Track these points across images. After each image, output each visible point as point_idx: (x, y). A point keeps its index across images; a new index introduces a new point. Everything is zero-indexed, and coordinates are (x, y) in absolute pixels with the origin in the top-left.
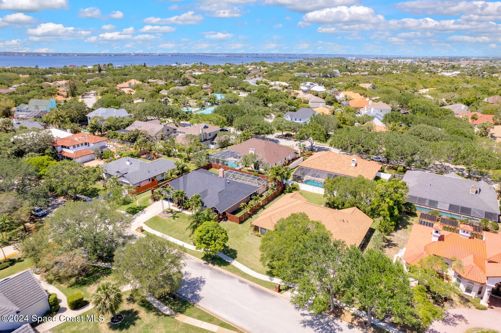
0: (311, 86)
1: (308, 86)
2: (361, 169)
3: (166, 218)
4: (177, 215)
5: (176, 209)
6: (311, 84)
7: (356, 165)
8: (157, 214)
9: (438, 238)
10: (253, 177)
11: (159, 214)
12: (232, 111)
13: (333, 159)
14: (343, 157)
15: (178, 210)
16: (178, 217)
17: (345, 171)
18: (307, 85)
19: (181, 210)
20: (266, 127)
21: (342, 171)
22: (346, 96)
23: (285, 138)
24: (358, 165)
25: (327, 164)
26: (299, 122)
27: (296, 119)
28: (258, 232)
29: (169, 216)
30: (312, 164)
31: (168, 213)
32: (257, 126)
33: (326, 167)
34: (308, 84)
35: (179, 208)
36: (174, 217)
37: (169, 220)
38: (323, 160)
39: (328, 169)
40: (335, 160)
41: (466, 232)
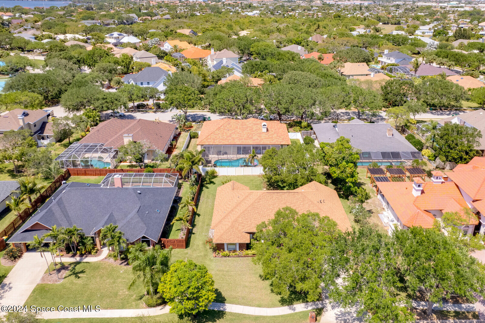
0: (120, 37)
1: (116, 38)
2: (275, 133)
3: (62, 281)
4: (78, 268)
5: (67, 259)
6: (118, 34)
7: (267, 130)
8: (38, 281)
9: (420, 192)
10: (146, 175)
11: (43, 279)
12: (42, 83)
13: (237, 128)
14: (247, 123)
15: (72, 260)
16: (82, 272)
17: (257, 139)
18: (114, 36)
19: (78, 259)
20: (116, 100)
21: (254, 140)
22: (175, 46)
23: (139, 111)
24: (269, 129)
25: (234, 136)
26: (147, 86)
27: (142, 84)
28: (224, 250)
29: (64, 276)
30: (214, 139)
31: (59, 271)
32: (104, 101)
33: (233, 139)
34: (116, 34)
35: (74, 256)
36: (76, 275)
37: (72, 283)
38: (225, 131)
39: (237, 142)
40: (240, 128)
41: (438, 178)
